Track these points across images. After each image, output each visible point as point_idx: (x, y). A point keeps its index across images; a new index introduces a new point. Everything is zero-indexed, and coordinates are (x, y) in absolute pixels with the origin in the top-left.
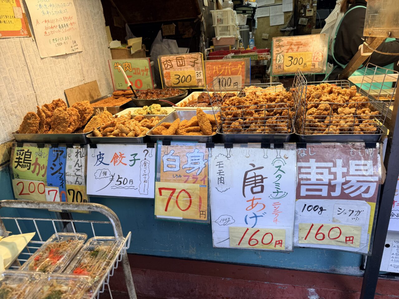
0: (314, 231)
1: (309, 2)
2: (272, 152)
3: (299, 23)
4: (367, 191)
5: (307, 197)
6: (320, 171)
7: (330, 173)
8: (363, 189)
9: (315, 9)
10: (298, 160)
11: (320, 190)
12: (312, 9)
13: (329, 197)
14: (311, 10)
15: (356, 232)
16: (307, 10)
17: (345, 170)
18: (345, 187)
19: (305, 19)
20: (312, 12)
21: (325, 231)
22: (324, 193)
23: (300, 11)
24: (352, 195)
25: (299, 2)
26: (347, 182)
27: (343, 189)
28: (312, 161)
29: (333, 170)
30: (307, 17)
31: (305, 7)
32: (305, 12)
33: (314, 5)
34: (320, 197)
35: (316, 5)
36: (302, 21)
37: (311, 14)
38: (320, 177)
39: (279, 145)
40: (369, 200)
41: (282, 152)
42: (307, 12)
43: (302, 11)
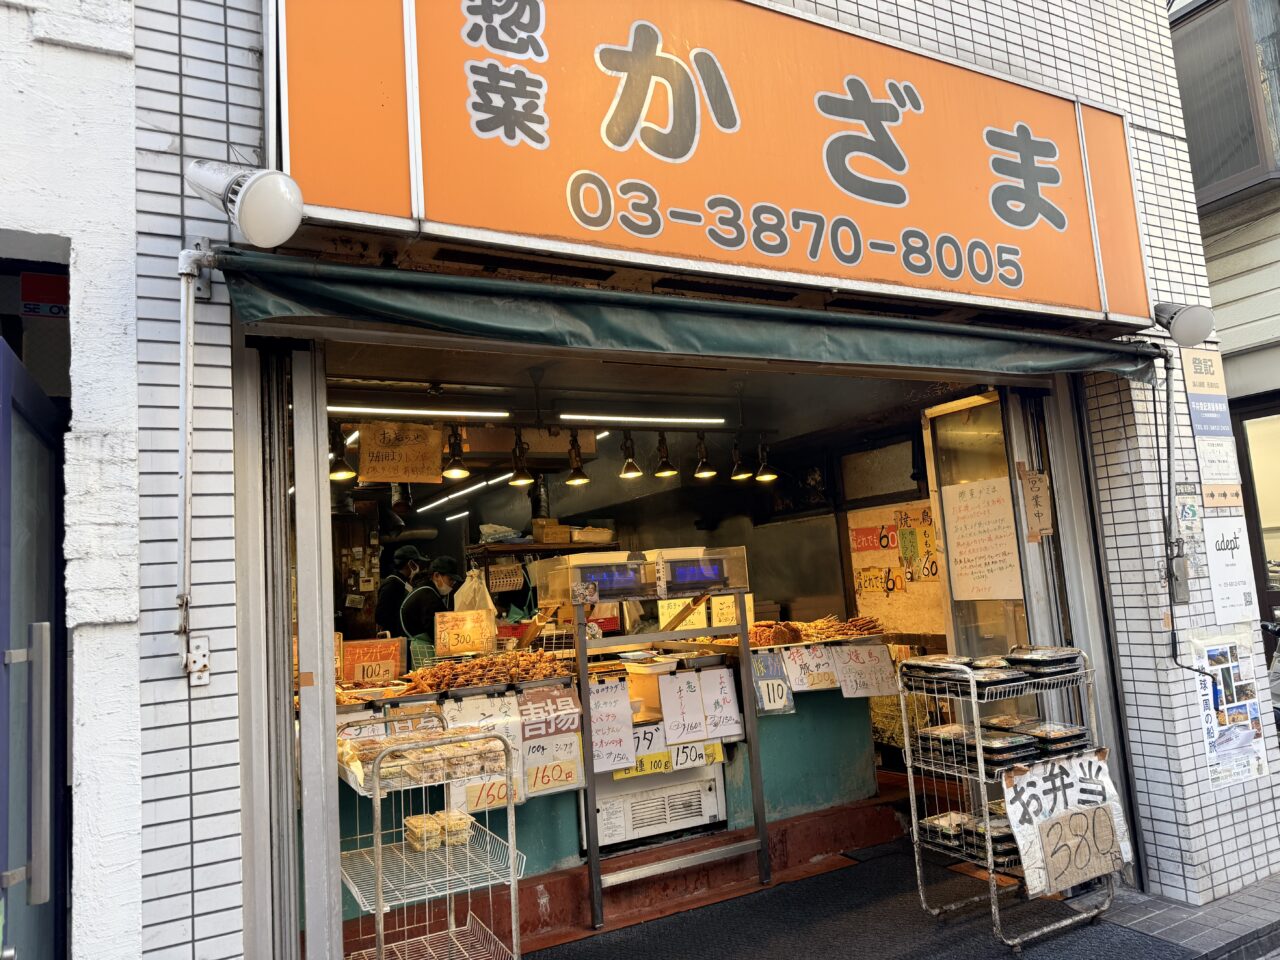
0: (540, 775)
1: (364, 566)
2: (497, 701)
3: (347, 605)
4: (573, 723)
5: (532, 737)
6: (537, 711)
7: (545, 711)
8: (570, 721)
9: (377, 578)
10: (519, 705)
11: (540, 729)
12: (372, 579)
13: (548, 734)
14: (369, 581)
15: (572, 766)
16: (361, 580)
17: (554, 707)
18: (557, 722)
19: (357, 597)
20: (372, 582)
21: (548, 772)
22: (543, 732)
23: (346, 581)
24: (564, 729)
25: (343, 565)
26: (558, 717)
27: (556, 725)
28: (530, 703)
29: (546, 709)
30: (362, 593)
31: (356, 575)
32: (357, 583)
33: (373, 570)
34: (540, 736)
35: (378, 570)
36: (353, 601)
37: (370, 587)
38: (538, 715)
39: (501, 694)
40: (575, 731)
41: (506, 700)
42: (361, 584)
43: (351, 582)
